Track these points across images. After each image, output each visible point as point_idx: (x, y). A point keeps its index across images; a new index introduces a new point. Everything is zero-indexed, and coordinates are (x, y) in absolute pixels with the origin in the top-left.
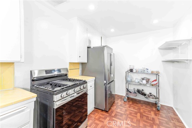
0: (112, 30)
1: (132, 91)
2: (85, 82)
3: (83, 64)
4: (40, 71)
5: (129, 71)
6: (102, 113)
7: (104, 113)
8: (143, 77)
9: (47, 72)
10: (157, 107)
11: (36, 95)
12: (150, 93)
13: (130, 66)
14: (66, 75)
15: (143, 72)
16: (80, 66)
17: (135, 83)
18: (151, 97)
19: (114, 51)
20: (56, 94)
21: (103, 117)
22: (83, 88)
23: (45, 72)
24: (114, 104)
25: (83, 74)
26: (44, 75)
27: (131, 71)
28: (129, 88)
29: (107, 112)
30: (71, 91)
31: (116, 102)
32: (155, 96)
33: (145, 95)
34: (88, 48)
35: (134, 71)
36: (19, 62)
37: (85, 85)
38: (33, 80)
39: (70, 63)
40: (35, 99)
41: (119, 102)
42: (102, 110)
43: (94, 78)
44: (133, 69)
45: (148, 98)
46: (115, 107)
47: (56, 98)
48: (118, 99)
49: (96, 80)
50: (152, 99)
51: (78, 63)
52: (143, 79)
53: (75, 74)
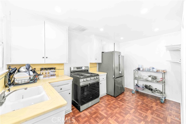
0: (122, 38)
1: (141, 86)
2: (98, 75)
3: (99, 64)
4: (74, 68)
5: (137, 70)
6: (111, 97)
7: (113, 98)
8: (149, 75)
9: (77, 68)
10: (161, 100)
11: (73, 78)
12: (156, 89)
13: (139, 65)
14: (88, 70)
15: (149, 70)
16: (98, 65)
17: (143, 79)
18: (156, 92)
19: (122, 54)
20: (81, 79)
21: (112, 99)
22: (96, 78)
23: (76, 68)
24: (122, 94)
25: (99, 71)
26: (76, 69)
27: (138, 70)
28: (139, 84)
29: (115, 97)
30: (89, 79)
31: (125, 92)
32: (160, 91)
33: (152, 90)
34: (102, 52)
35: (141, 69)
36: (66, 63)
37: (97, 77)
38: (71, 72)
39: (91, 63)
40: (72, 80)
41: (127, 93)
42: (112, 96)
43: (106, 74)
44: (140, 68)
45: (154, 92)
46: (123, 96)
47: (81, 80)
48: (128, 91)
49: (108, 75)
50: (157, 94)
51: (96, 63)
52: (150, 76)
53: (94, 70)
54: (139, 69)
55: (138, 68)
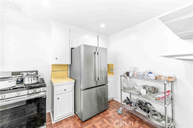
1: (134, 102)
6: (76, 121)
7: (78, 123)
9: (14, 73)
12: (154, 111)
16: (69, 68)
18: (156, 117)
21: (73, 127)
23: (11, 74)
31: (108, 111)
32: (162, 117)
35: (131, 75)
39: (52, 65)
41: (110, 113)
43: (73, 81)
51: (66, 65)
52: (144, 88)
54: (128, 74)
55: (127, 72)
